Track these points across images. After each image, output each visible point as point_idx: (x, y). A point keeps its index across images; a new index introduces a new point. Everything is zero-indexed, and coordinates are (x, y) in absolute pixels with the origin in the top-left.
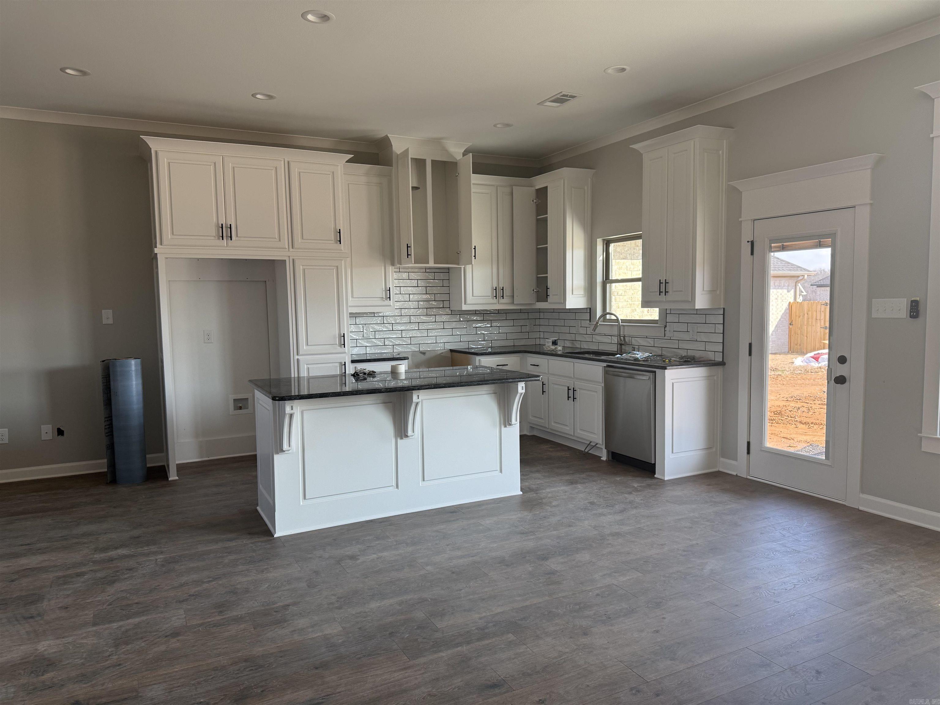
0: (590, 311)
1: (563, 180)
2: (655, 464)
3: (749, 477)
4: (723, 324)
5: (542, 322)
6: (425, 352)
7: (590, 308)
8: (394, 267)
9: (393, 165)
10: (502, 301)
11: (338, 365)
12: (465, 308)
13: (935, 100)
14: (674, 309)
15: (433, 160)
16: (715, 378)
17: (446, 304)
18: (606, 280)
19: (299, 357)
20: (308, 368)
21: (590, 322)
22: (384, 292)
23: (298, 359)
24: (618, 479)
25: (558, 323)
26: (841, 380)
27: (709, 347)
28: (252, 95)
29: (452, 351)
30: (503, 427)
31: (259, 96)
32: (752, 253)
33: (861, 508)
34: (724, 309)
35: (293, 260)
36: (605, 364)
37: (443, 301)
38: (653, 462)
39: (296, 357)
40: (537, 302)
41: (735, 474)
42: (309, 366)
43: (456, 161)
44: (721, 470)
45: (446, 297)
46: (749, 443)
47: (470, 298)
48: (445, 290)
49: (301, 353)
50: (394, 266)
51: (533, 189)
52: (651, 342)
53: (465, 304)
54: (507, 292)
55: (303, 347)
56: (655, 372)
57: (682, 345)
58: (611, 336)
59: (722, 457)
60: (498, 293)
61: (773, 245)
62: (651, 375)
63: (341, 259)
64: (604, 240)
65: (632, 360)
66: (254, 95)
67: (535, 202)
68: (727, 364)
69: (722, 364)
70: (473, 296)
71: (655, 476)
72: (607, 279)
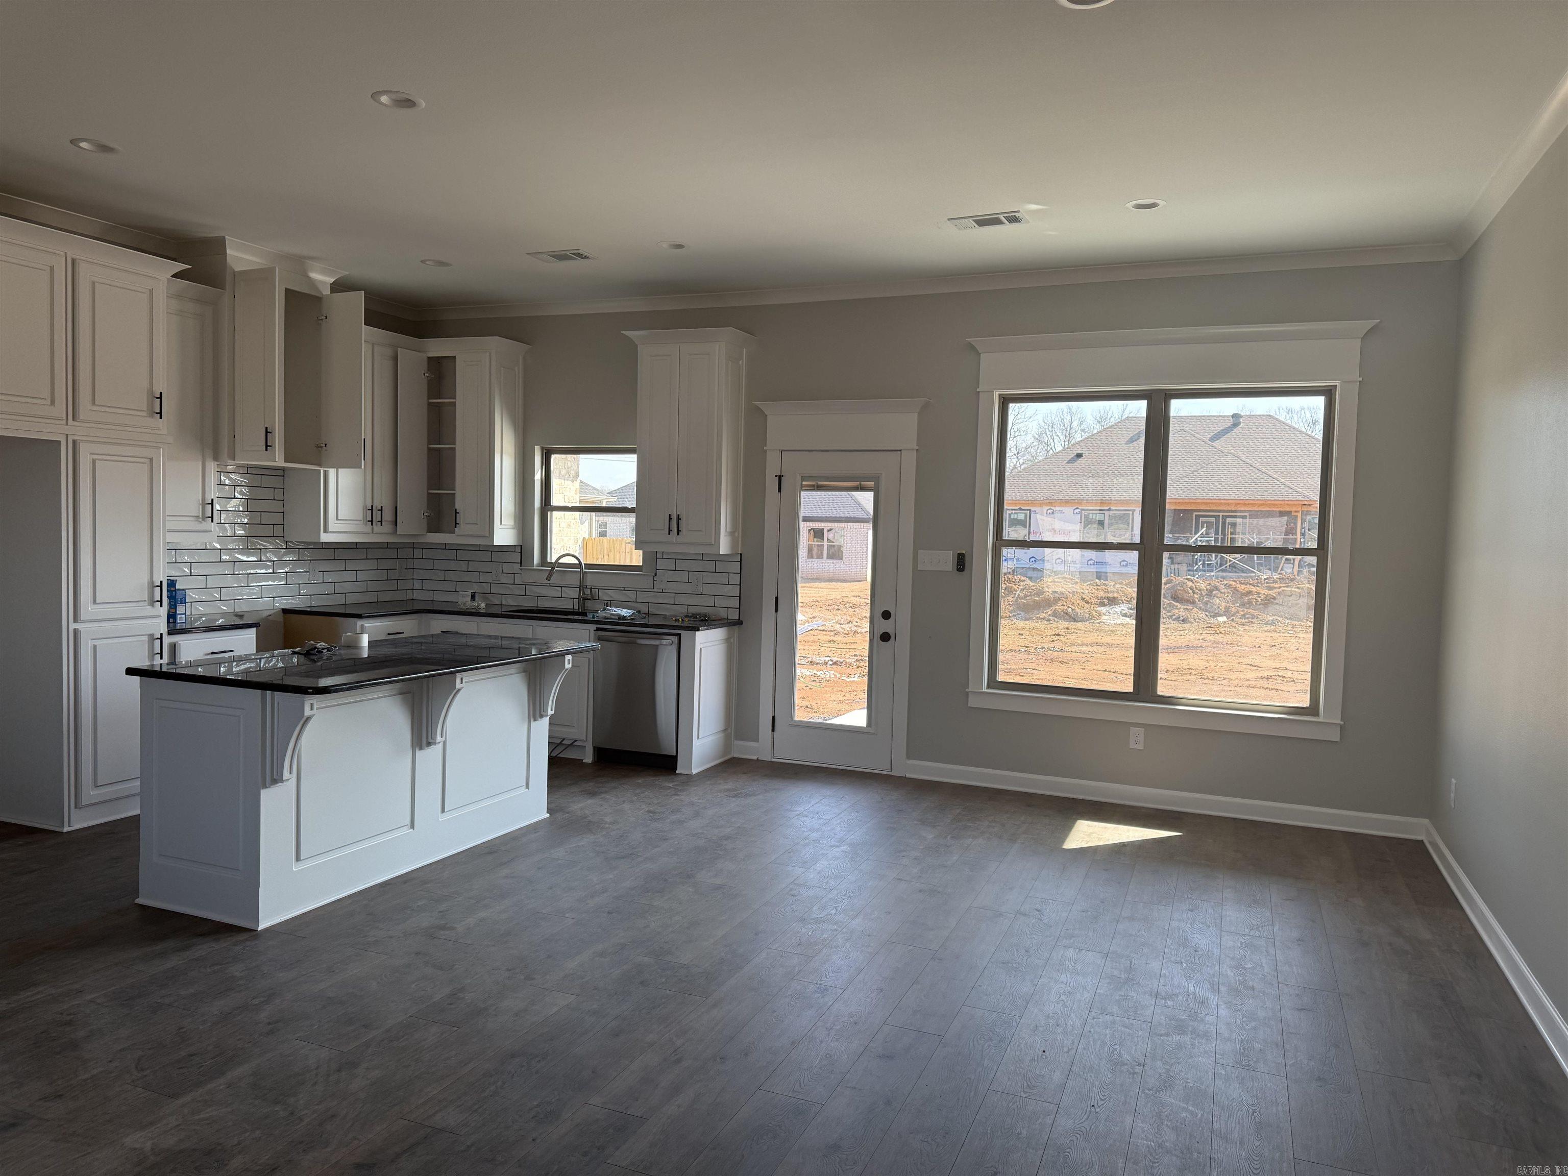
0: (521, 550)
1: (488, 354)
2: (676, 757)
3: (773, 760)
4: (740, 573)
5: (417, 564)
6: (242, 614)
7: (521, 546)
8: (216, 463)
9: (227, 287)
10: (377, 528)
11: (146, 638)
12: (325, 538)
13: (981, 355)
14: (668, 553)
15: (288, 289)
16: (732, 640)
17: (279, 530)
18: (545, 506)
19: (77, 626)
20: (95, 647)
21: (521, 566)
22: (200, 506)
23: (75, 630)
24: (640, 781)
25: (453, 565)
26: (885, 637)
27: (720, 602)
28: (72, 142)
29: (285, 611)
30: (532, 720)
31: (84, 145)
32: (780, 490)
33: (908, 776)
34: (741, 554)
35: (74, 442)
36: (594, 627)
37: (273, 525)
38: (674, 754)
39: (73, 626)
40: (428, 532)
41: (755, 758)
42: (97, 643)
43: (320, 296)
44: (736, 755)
45: (278, 518)
46: (773, 718)
47: (333, 525)
48: (277, 506)
49: (83, 616)
50: (217, 461)
51: (424, 356)
52: (632, 596)
53: (325, 531)
54: (388, 516)
55: (87, 608)
56: (679, 635)
57: (681, 599)
58: (562, 587)
59: (737, 739)
60: (373, 515)
61: (804, 483)
62: (675, 639)
63: (158, 445)
64: (542, 449)
65: (616, 619)
66: (74, 142)
67: (427, 377)
68: (743, 623)
69: (739, 623)
70: (337, 519)
71: (677, 772)
72: (547, 506)
